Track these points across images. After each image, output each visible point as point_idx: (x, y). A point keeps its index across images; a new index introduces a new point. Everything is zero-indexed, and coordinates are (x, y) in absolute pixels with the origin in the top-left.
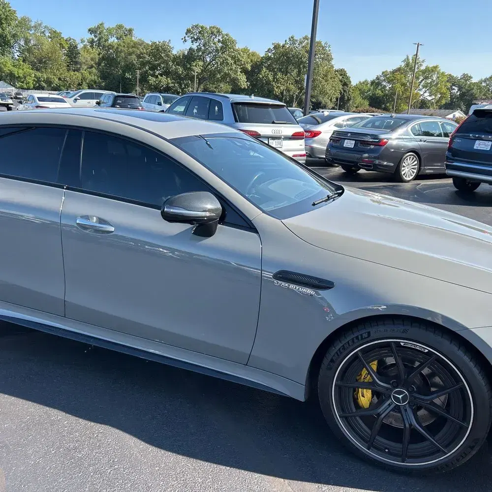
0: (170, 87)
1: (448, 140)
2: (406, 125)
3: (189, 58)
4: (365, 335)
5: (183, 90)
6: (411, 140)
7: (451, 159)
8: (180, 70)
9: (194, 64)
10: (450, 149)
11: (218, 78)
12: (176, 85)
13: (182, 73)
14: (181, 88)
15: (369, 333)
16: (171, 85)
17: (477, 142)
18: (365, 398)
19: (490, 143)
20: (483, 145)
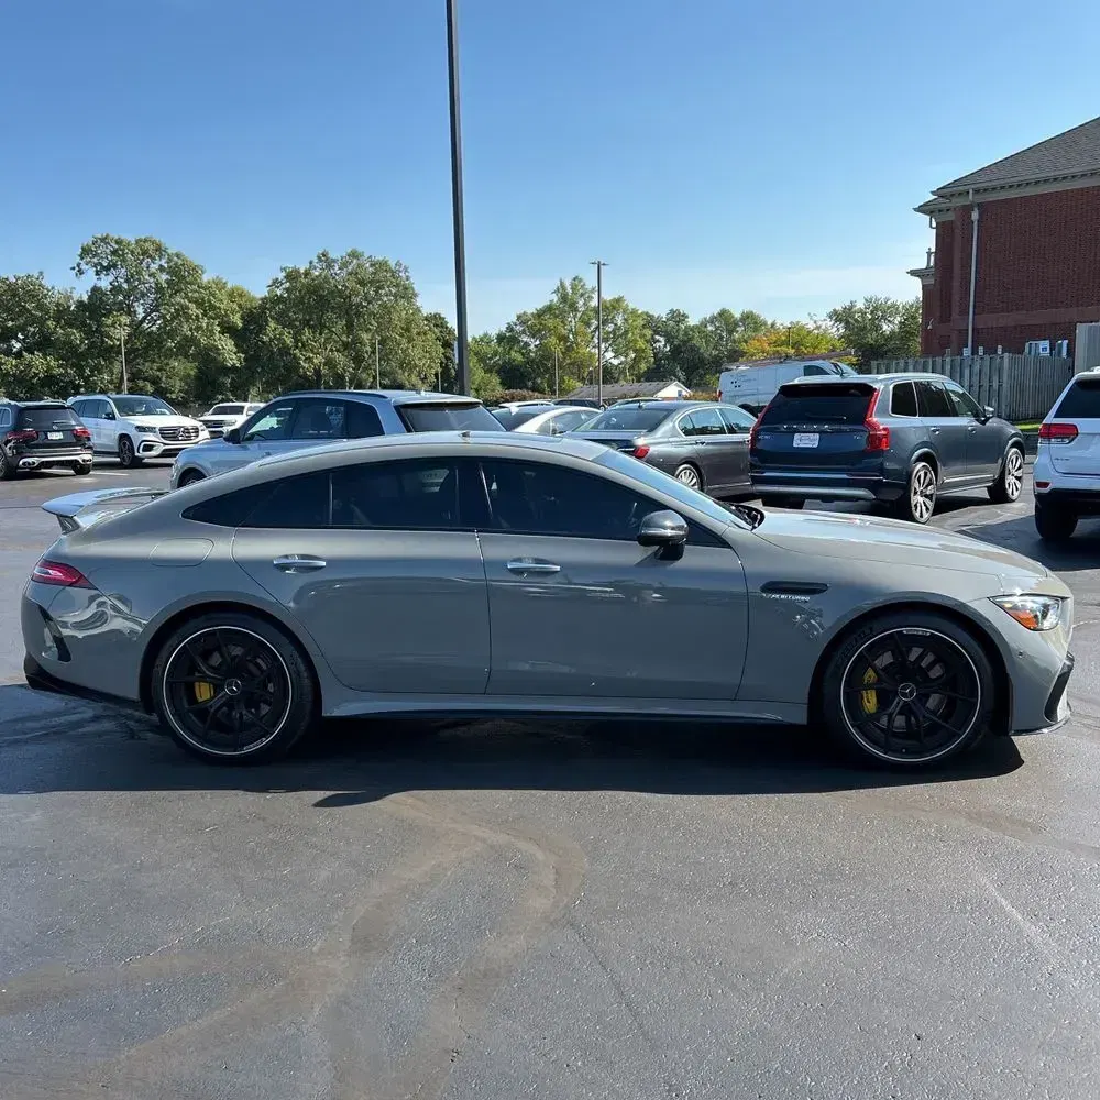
0: (53, 376)
1: (748, 437)
2: (670, 419)
3: (96, 307)
5: (86, 379)
6: (681, 444)
7: (760, 467)
8: (77, 336)
9: (109, 322)
10: (754, 451)
11: (171, 349)
12: (69, 370)
13: (82, 342)
14: (81, 376)
15: (871, 629)
16: (57, 371)
17: (797, 436)
18: (870, 702)
19: (817, 436)
20: (806, 440)
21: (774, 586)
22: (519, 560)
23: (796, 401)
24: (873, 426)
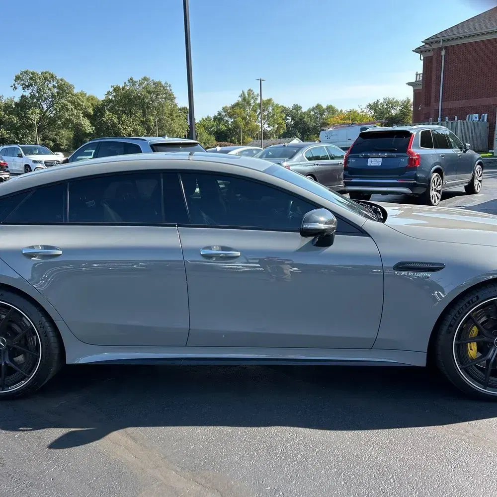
0: (4, 138)
1: (342, 161)
3: (23, 105)
4: (474, 299)
5: (20, 140)
6: (306, 165)
8: (15, 119)
9: (30, 112)
10: (346, 169)
11: (59, 125)
12: (12, 135)
13: (17, 122)
14: (18, 138)
15: (478, 298)
16: (6, 136)
17: (370, 160)
18: (473, 350)
19: (381, 159)
20: (375, 162)
21: (402, 266)
22: (209, 248)
23: (368, 141)
24: (412, 154)
